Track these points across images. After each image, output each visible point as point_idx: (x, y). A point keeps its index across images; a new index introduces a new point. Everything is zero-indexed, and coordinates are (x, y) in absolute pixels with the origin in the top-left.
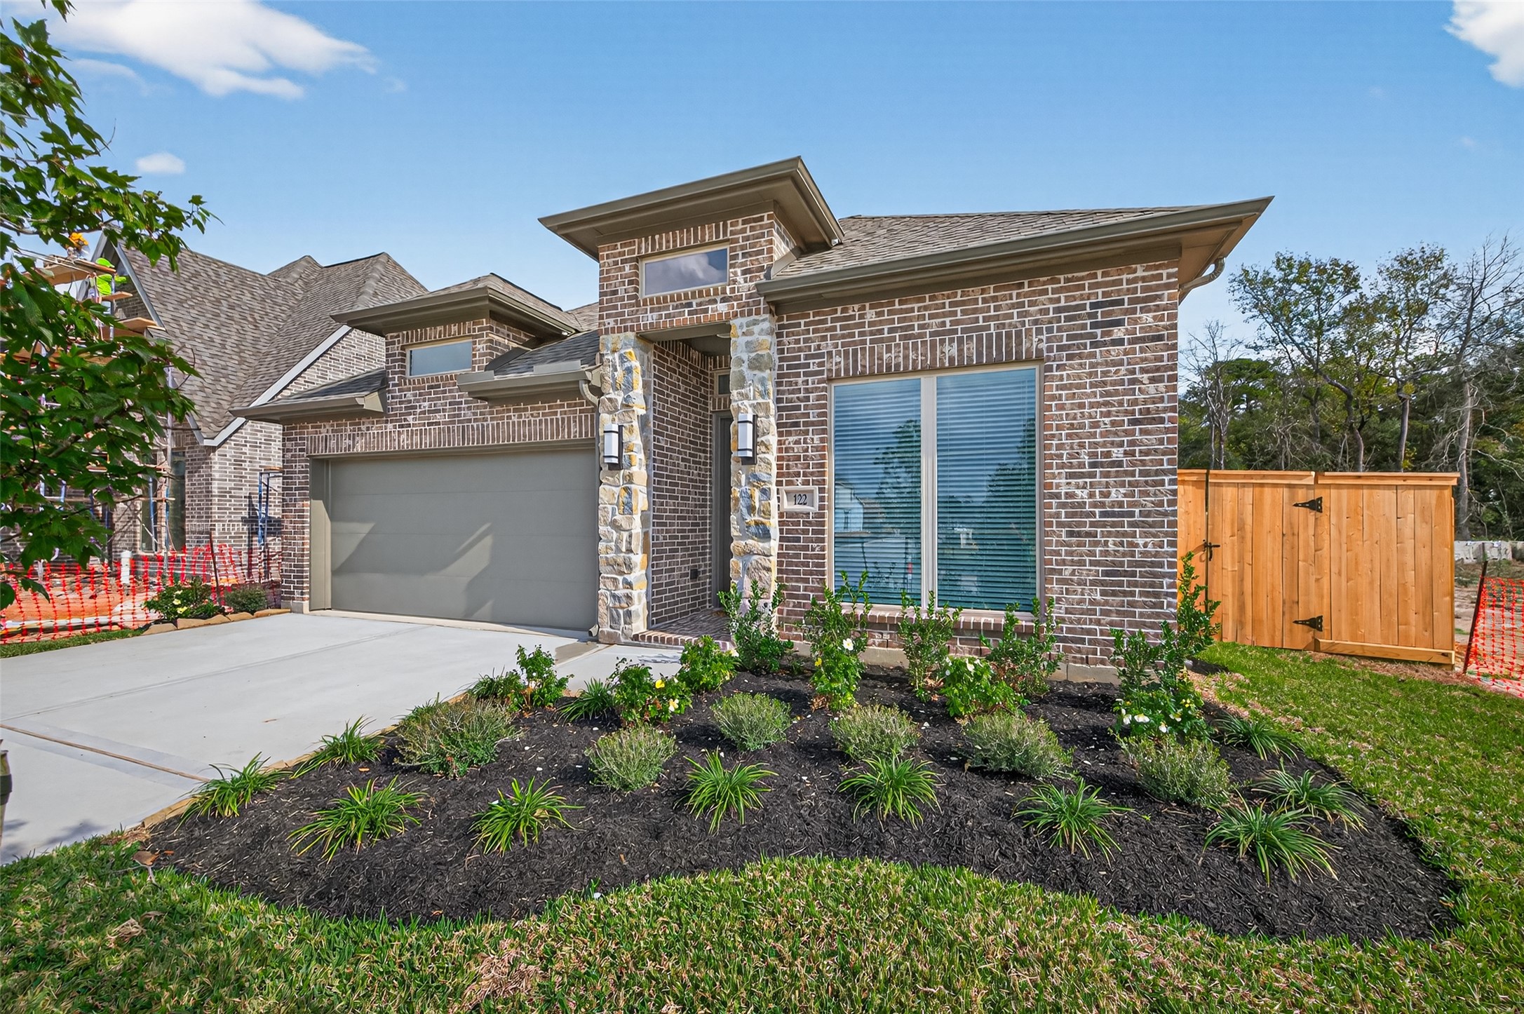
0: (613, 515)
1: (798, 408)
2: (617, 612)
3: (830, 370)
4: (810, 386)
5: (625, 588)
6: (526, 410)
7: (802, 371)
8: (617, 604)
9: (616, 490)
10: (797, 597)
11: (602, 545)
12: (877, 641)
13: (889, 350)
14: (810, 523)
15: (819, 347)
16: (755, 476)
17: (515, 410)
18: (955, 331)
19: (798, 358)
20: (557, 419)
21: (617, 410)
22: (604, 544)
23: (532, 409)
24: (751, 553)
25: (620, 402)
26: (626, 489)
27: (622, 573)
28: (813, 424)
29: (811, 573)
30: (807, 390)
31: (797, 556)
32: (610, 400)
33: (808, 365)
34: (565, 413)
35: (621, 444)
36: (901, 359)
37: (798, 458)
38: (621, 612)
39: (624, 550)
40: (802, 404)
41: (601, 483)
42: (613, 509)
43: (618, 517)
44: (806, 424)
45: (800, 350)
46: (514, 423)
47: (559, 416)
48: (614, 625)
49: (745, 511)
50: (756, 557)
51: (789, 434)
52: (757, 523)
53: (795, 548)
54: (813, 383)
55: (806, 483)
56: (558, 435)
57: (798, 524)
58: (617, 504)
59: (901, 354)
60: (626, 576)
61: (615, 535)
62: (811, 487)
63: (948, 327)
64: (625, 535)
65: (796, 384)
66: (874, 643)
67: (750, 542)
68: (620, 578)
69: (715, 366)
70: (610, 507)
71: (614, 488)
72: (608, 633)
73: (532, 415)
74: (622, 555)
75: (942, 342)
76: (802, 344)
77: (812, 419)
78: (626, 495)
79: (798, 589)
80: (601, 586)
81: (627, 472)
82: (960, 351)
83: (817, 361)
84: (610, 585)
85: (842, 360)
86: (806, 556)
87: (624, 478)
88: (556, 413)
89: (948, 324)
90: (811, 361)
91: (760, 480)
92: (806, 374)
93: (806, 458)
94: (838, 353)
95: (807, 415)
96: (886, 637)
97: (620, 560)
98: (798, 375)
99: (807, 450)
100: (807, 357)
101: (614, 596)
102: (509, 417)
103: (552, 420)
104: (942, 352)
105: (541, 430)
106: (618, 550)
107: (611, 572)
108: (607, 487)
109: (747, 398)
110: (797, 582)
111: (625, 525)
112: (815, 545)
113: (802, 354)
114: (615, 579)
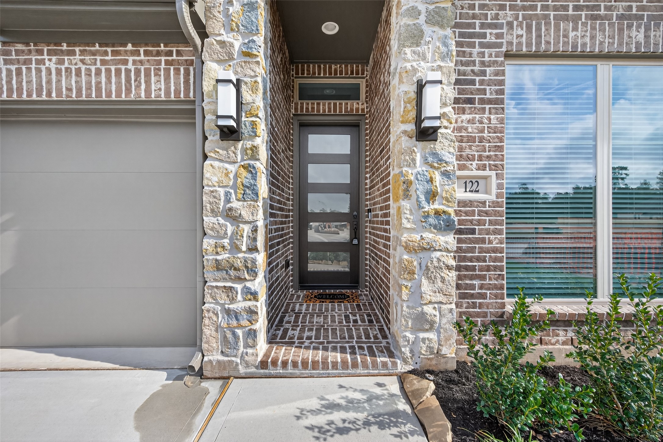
0: (228, 201)
1: (473, 82)
2: (234, 334)
3: (510, 43)
4: (487, 59)
5: (245, 300)
6: (73, 53)
7: (477, 41)
8: (234, 323)
9: (232, 168)
10: (472, 296)
11: (208, 243)
12: (561, 339)
13: (575, 29)
14: (487, 213)
15: (497, 17)
16: (435, 155)
17: (50, 53)
18: (641, 17)
19: (473, 26)
20: (128, 71)
21: (231, 58)
22: (212, 242)
23: (82, 52)
24: (431, 249)
25: (237, 47)
26: (247, 168)
27: (240, 279)
28: (490, 101)
29: (488, 269)
30: (483, 63)
31: (472, 250)
32: (222, 43)
33: (484, 36)
34: (141, 62)
35: (239, 104)
36: (588, 40)
37: (472, 140)
38: (239, 332)
39: (244, 248)
40: (477, 79)
41: (205, 157)
42: (227, 194)
43: (235, 204)
44: (482, 101)
45: (474, 17)
46: (49, 70)
47: (130, 66)
48: (229, 351)
49: (422, 198)
50: (438, 254)
51: (463, 111)
52: (437, 213)
53: (471, 241)
54: (490, 55)
55: (484, 168)
56: (128, 91)
57: (473, 213)
58: (235, 187)
59: (588, 34)
60: (248, 284)
61: (230, 229)
62: (487, 173)
63: (634, 12)
64: (246, 229)
65: (471, 54)
66: (558, 341)
67: (427, 235)
68: (239, 287)
69: (297, 73)
70: (222, 191)
71: (227, 166)
72: (219, 362)
73: (82, 61)
74: (241, 255)
75: (630, 27)
76: (477, 11)
77: (488, 96)
78: (249, 176)
79: (473, 287)
80: (208, 298)
81: (249, 144)
82: (647, 37)
83: (495, 31)
84: (223, 298)
85: (523, 32)
86: (481, 250)
87: (244, 151)
88: (126, 62)
89: (634, 9)
90: (488, 31)
91: (441, 160)
92: (482, 45)
93: (481, 140)
94: (520, 25)
95: (484, 92)
96: (571, 334)
97: (239, 264)
98: (472, 45)
99: (482, 131)
100: (482, 26)
101: (228, 312)
102: (42, 62)
103: (118, 71)
104: (630, 37)
105: (98, 83)
106: (236, 248)
107: (225, 280)
108: (216, 164)
109: (424, 59)
110: (471, 279)
111: (246, 214)
112: (492, 237)
113: (477, 22)
114: (231, 288)
